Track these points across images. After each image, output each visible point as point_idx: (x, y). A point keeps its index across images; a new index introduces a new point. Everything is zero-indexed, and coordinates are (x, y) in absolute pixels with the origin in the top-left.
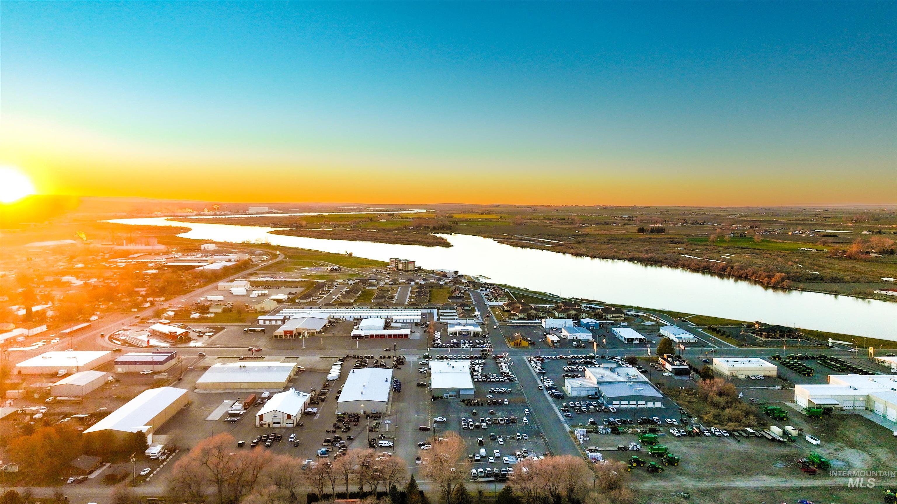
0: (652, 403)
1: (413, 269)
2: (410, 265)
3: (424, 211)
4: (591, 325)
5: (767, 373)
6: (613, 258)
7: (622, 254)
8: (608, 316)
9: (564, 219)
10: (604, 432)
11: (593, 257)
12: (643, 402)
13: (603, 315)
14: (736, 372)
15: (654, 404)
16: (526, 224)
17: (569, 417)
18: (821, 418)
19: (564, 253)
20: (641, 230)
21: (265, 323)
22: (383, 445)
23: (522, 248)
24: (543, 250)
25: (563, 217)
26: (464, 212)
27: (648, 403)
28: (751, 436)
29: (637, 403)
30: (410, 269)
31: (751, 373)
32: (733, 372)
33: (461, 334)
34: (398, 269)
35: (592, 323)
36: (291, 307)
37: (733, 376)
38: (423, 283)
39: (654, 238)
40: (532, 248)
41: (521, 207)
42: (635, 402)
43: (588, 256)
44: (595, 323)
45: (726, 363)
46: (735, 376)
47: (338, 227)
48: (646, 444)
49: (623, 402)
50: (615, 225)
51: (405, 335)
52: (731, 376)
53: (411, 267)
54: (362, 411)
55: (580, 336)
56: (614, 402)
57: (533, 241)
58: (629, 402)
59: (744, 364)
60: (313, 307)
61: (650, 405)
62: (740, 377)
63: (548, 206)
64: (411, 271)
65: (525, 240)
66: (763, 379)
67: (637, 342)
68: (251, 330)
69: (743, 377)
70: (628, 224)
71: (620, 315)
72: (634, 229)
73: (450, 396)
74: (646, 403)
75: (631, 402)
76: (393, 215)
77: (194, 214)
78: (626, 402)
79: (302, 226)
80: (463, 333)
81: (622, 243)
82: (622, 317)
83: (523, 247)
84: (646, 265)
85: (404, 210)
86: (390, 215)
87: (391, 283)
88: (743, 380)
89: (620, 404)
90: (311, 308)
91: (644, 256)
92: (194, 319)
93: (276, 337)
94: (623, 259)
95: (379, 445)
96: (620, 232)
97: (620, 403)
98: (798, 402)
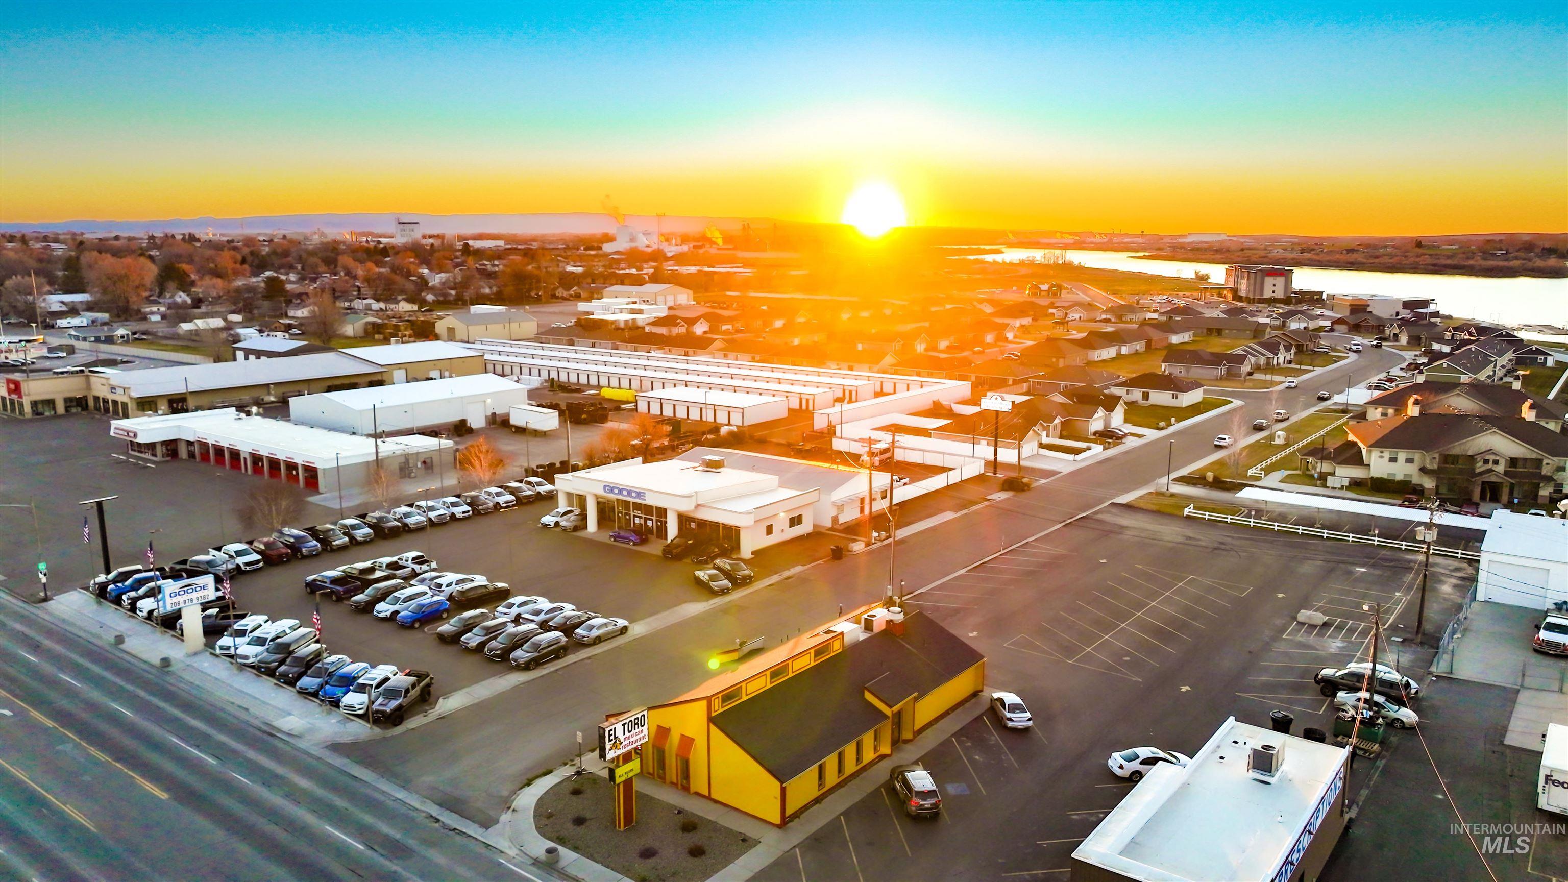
2: (1269, 280)
53: (1275, 289)
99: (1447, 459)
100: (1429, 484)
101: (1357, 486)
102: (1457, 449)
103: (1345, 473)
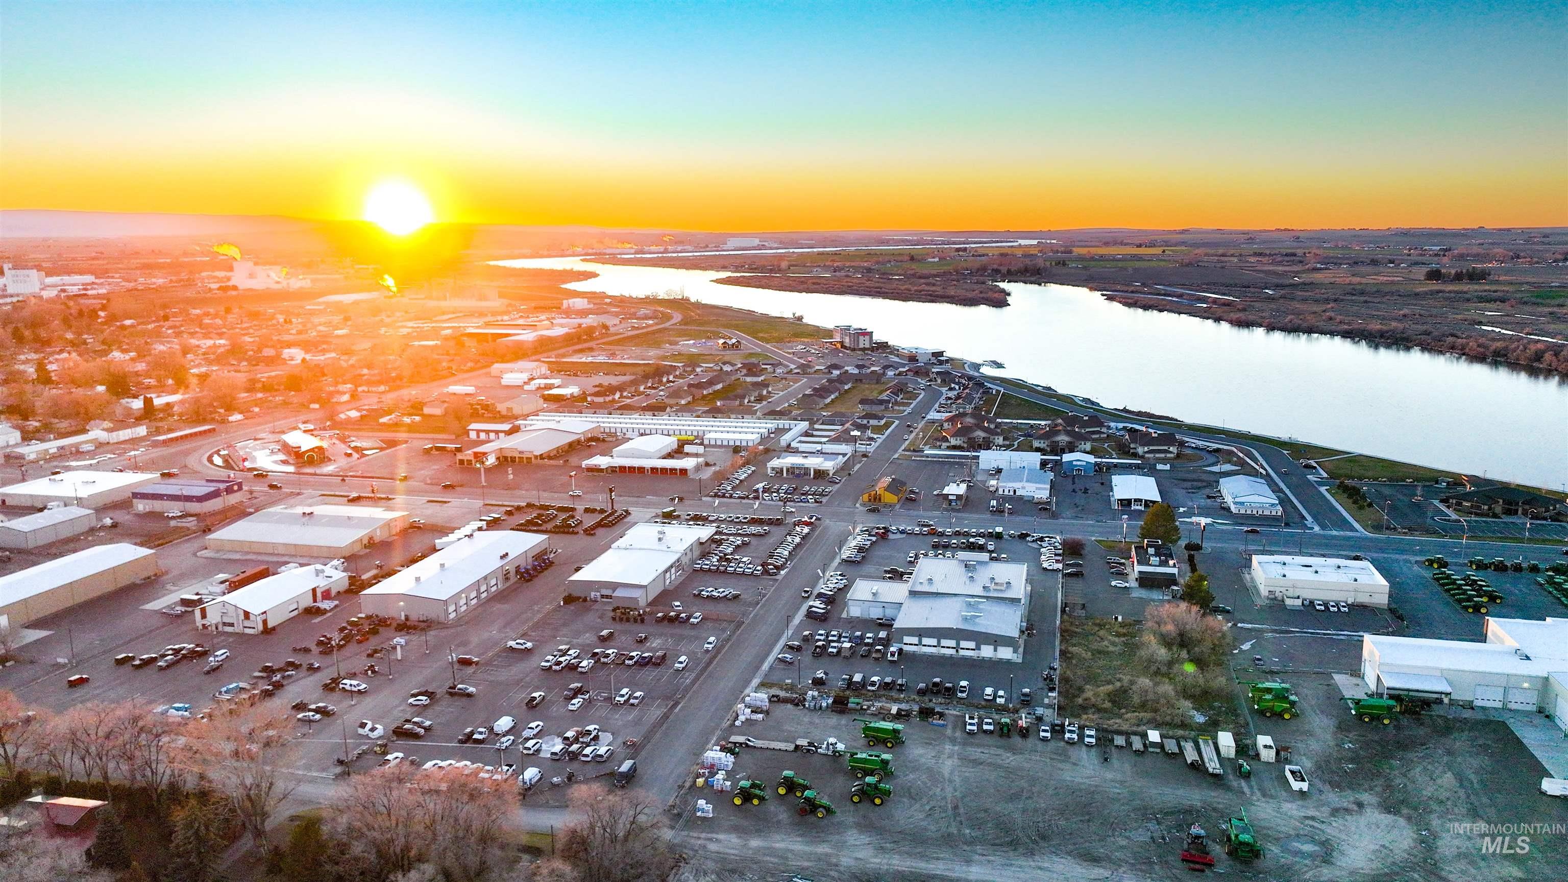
0: (992, 647)
1: (867, 346)
2: (861, 338)
3: (1035, 242)
4: (1076, 466)
5: (1363, 599)
6: (1309, 331)
7: (1341, 322)
8: (1140, 450)
9: (1294, 255)
10: (812, 704)
11: (1271, 328)
12: (972, 645)
13: (1132, 446)
14: (1283, 590)
15: (995, 650)
16: (1200, 264)
17: (786, 662)
18: (1386, 722)
19: (1218, 320)
20: (1435, 275)
21: (478, 436)
22: (348, 688)
23: (1145, 310)
24: (1180, 313)
25: (1293, 251)
26: (1107, 244)
27: (982, 647)
28: (1151, 750)
29: (958, 644)
30: (861, 346)
31: (1319, 596)
32: (1278, 590)
33: (793, 473)
34: (843, 346)
35: (1079, 463)
36: (561, 410)
37: (1275, 599)
38: (856, 371)
39: (1450, 292)
40: (1161, 311)
41: (1231, 233)
42: (952, 643)
43: (1261, 326)
44: (1084, 463)
45: (1279, 567)
46: (1280, 598)
47: (840, 271)
48: (871, 743)
49: (925, 641)
50: (1391, 265)
51: (681, 470)
52: (1272, 599)
53: (864, 342)
54: (403, 614)
55: (1023, 488)
56: (907, 639)
57: (1180, 296)
58: (939, 642)
59: (1316, 572)
60: (598, 411)
61: (987, 652)
62: (1288, 602)
63: (1285, 230)
64: (864, 349)
65: (1165, 295)
66: (1345, 612)
67: (1139, 508)
68: (438, 449)
69: (1299, 602)
70: (1423, 264)
71: (1166, 448)
72: (1420, 272)
73: (602, 596)
74: (978, 648)
75: (944, 642)
76: (965, 249)
77: (633, 251)
78: (933, 641)
79: (780, 270)
80: (797, 472)
81: (1366, 302)
82: (1171, 452)
83: (1146, 307)
84: (1376, 347)
85: (998, 242)
86: (958, 250)
87: (796, 371)
88: (1294, 612)
89: (920, 643)
90: (595, 413)
91: (1375, 326)
92: (384, 424)
93: (462, 462)
94: (1332, 334)
95: (341, 686)
96: (1385, 278)
97: (920, 641)
98: (1366, 678)
99: (969, 439)
100: (965, 445)
101: (949, 448)
102: (972, 436)
103: (945, 445)
